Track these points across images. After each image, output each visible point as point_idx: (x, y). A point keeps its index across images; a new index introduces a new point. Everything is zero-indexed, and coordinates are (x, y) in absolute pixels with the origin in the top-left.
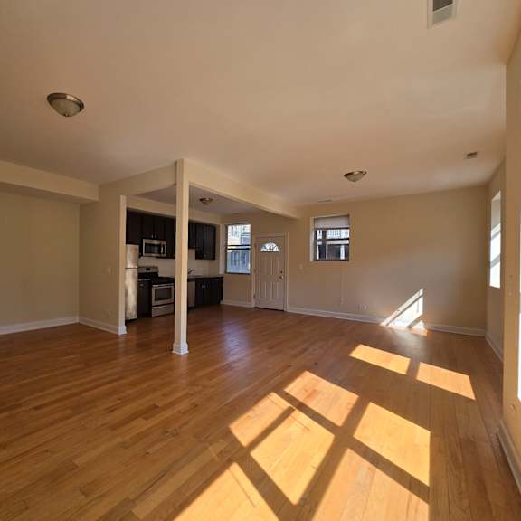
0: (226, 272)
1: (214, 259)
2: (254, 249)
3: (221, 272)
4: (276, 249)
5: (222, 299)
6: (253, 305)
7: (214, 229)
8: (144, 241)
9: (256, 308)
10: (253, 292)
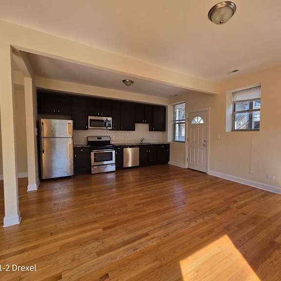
0: (174, 141)
1: (165, 131)
2: (187, 123)
3: (170, 140)
4: (202, 122)
5: (168, 160)
6: (187, 167)
7: (163, 109)
8: (90, 118)
9: (188, 169)
10: (187, 157)
